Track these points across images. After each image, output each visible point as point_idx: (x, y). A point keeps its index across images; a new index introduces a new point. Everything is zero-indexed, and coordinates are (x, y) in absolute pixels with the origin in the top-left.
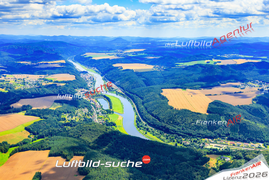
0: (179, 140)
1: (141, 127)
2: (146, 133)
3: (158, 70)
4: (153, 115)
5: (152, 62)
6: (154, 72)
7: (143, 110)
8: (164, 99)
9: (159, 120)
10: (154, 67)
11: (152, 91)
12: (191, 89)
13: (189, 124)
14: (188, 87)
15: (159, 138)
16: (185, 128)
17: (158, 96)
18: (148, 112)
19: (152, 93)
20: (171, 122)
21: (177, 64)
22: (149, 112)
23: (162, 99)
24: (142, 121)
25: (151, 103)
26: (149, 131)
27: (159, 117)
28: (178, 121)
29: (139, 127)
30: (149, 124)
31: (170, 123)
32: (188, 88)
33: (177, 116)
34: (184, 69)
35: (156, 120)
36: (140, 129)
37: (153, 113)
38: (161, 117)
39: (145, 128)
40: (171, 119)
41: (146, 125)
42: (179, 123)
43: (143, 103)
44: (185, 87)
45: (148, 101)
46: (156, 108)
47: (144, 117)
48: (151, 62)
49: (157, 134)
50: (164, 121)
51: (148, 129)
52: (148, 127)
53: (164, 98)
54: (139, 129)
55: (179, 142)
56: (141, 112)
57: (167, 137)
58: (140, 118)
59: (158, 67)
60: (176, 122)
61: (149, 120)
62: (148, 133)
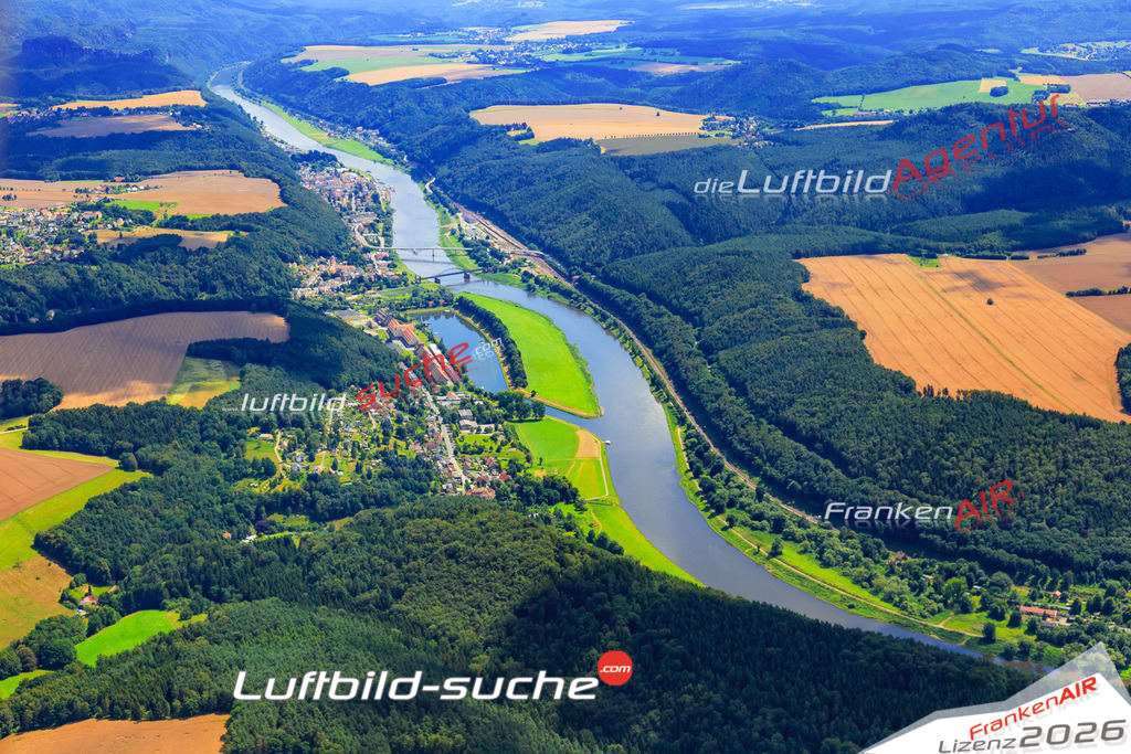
0: (999, 601)
1: (731, 504)
2: (775, 552)
3: (735, 143)
4: (790, 430)
5: (684, 95)
6: (723, 157)
7: (718, 397)
8: (835, 325)
9: (842, 463)
10: (708, 126)
11: (749, 275)
12: (963, 253)
13: (1041, 492)
14: (944, 245)
15: (866, 581)
16: (1020, 521)
17: (793, 307)
18: (760, 411)
19: (748, 289)
20: (926, 480)
21: (828, 107)
22: (764, 408)
23: (824, 325)
24: (729, 467)
25: (760, 348)
26: (790, 537)
27: (838, 444)
28: (969, 468)
29: (720, 511)
30: (781, 489)
31: (916, 482)
32: (949, 250)
33: (951, 437)
34: (884, 134)
35: (823, 462)
36: (732, 521)
37: (788, 414)
38: (852, 445)
39: (759, 517)
40: (917, 462)
41: (759, 496)
42: (972, 484)
43: (708, 350)
44: (932, 244)
45: (734, 338)
46: (803, 388)
47: (735, 439)
48: (681, 93)
49: (845, 557)
50: (874, 474)
51: (778, 525)
52: (776, 506)
53: (831, 317)
54: (722, 519)
55: (997, 615)
56: (710, 407)
57: (917, 576)
58: (713, 450)
59: (725, 124)
60: (952, 480)
61: (772, 460)
62: (790, 552)
